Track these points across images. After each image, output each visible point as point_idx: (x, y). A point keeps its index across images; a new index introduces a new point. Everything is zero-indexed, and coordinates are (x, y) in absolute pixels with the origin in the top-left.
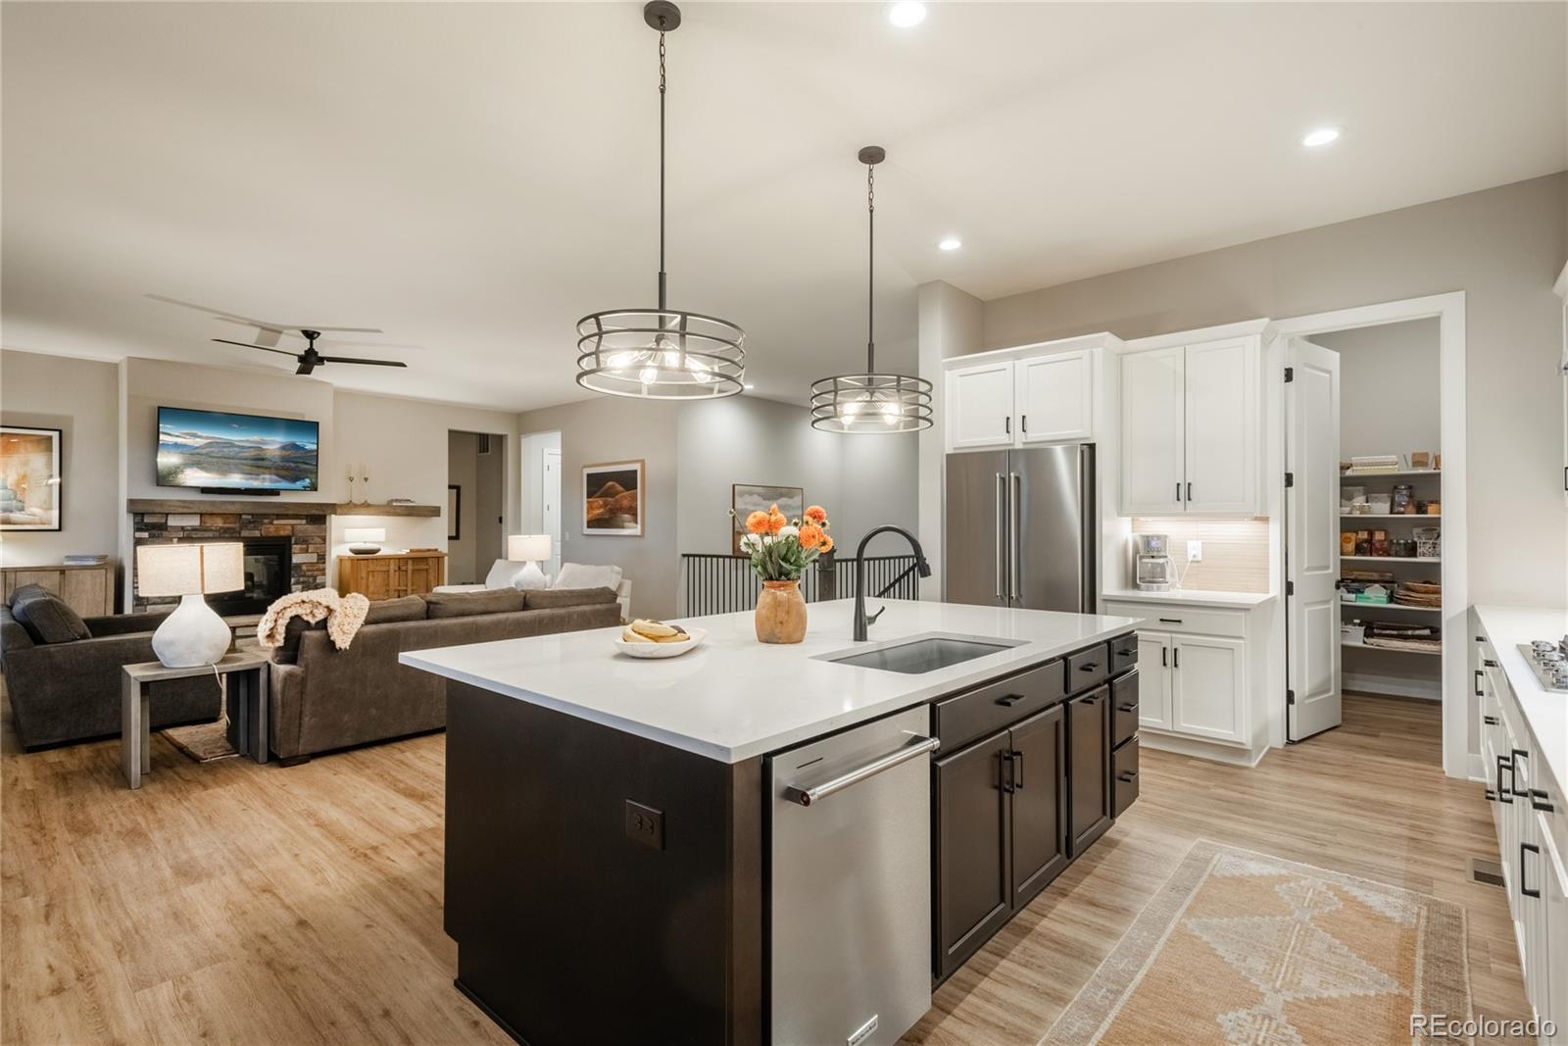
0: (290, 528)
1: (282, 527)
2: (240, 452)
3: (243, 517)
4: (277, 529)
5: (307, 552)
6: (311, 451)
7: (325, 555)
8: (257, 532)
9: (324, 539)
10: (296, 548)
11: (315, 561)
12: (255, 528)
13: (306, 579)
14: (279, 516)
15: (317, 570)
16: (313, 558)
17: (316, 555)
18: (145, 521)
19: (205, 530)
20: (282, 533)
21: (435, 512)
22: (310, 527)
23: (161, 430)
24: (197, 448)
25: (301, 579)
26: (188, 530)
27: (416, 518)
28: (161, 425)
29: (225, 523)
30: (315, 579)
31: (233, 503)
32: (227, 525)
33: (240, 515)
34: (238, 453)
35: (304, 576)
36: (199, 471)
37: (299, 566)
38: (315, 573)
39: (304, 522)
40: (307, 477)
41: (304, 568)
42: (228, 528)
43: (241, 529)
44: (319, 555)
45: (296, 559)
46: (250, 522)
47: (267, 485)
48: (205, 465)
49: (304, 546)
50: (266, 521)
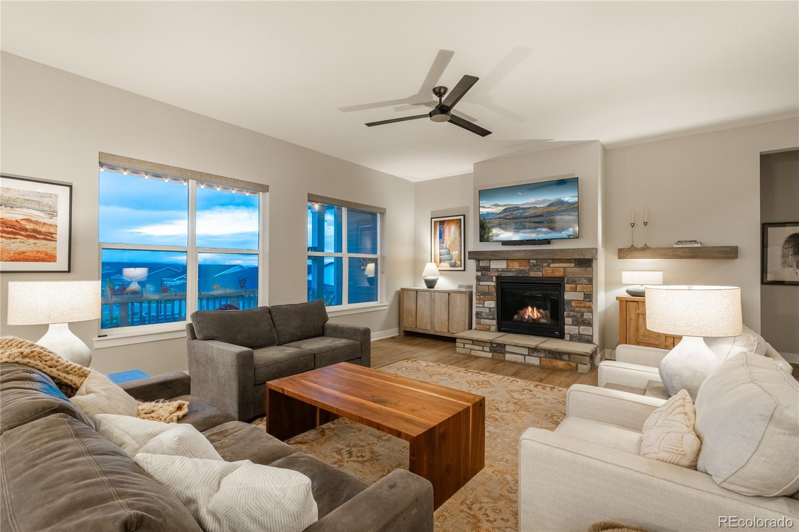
0: (562, 270)
1: (555, 270)
2: (524, 213)
3: (531, 261)
4: (553, 272)
5: (576, 290)
6: (574, 203)
7: (591, 295)
8: (540, 273)
9: (590, 281)
10: (567, 286)
11: (582, 299)
12: (538, 270)
13: (575, 314)
14: (554, 261)
15: (585, 307)
16: (579, 296)
17: (583, 293)
18: (480, 265)
19: (509, 271)
20: (557, 274)
21: (730, 253)
22: (578, 270)
23: (480, 205)
24: (499, 214)
25: (572, 313)
26: (500, 271)
27: (710, 260)
28: (480, 202)
29: (520, 266)
30: (582, 315)
31: (519, 251)
32: (521, 268)
33: (529, 260)
34: (521, 214)
35: (573, 311)
36: (501, 230)
37: (570, 301)
38: (583, 309)
39: (572, 265)
40: (571, 227)
41: (573, 304)
42: (522, 270)
43: (529, 270)
44: (585, 294)
45: (568, 296)
46: (534, 266)
47: (541, 236)
48: (503, 226)
49: (574, 286)
50: (545, 264)
